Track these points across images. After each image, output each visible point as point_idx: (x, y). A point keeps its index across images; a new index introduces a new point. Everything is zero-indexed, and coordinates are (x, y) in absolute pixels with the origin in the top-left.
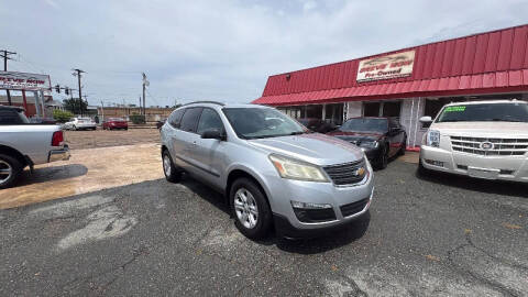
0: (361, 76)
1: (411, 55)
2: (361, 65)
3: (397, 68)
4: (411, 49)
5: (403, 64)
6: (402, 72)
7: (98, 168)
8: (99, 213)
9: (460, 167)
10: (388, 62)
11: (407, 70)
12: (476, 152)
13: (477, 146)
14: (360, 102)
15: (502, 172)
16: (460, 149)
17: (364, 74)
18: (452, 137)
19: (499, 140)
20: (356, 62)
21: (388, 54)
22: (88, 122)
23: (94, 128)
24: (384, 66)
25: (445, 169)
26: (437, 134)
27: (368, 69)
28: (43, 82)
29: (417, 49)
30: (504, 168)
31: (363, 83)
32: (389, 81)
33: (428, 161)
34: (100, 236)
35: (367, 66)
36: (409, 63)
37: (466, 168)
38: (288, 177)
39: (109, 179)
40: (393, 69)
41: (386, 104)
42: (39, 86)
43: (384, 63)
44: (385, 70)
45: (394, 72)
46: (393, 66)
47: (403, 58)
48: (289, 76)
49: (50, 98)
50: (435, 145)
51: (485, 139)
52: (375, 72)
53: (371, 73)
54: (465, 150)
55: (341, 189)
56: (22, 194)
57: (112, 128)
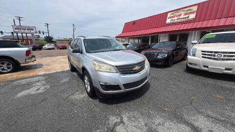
0: (168, 21)
1: (195, 8)
2: (169, 15)
3: (187, 16)
4: (195, 5)
5: (191, 13)
6: (190, 18)
7: (47, 65)
8: (37, 84)
9: (205, 66)
10: (182, 13)
11: (192, 16)
12: (214, 59)
13: (214, 56)
14: (167, 34)
15: (226, 69)
16: (205, 57)
17: (170, 19)
18: (202, 51)
19: (226, 53)
20: (167, 13)
21: (183, 8)
22: (52, 46)
23: (54, 49)
24: (180, 15)
25: (197, 67)
26: (196, 50)
27: (172, 17)
28: (33, 30)
29: (199, 5)
30: (227, 67)
31: (169, 25)
32: (182, 23)
33: (190, 64)
34: (33, 93)
35: (172, 15)
36: (193, 13)
37: (207, 67)
38: (98, 70)
39: (49, 70)
40: (185, 16)
41: (180, 35)
42: (32, 31)
43: (180, 13)
44: (180, 17)
45: (185, 18)
46: (185, 14)
47: (190, 10)
48: (134, 23)
49: (39, 36)
50: (194, 55)
51: (219, 52)
52: (176, 18)
53: (173, 19)
54: (208, 58)
55: (123, 76)
56: (15, 75)
57: (61, 49)
